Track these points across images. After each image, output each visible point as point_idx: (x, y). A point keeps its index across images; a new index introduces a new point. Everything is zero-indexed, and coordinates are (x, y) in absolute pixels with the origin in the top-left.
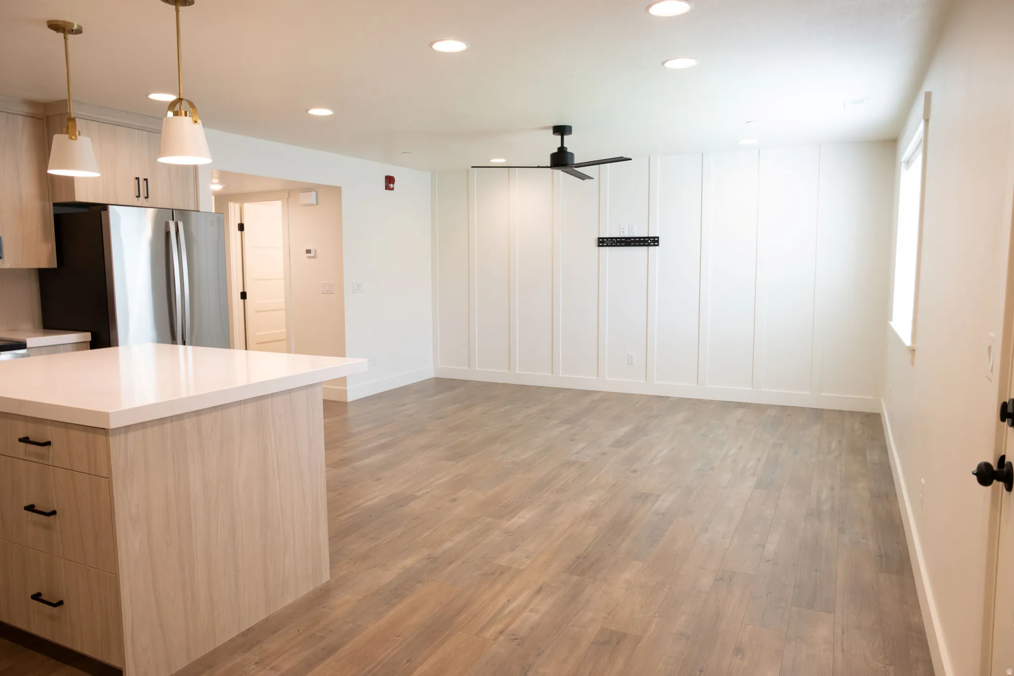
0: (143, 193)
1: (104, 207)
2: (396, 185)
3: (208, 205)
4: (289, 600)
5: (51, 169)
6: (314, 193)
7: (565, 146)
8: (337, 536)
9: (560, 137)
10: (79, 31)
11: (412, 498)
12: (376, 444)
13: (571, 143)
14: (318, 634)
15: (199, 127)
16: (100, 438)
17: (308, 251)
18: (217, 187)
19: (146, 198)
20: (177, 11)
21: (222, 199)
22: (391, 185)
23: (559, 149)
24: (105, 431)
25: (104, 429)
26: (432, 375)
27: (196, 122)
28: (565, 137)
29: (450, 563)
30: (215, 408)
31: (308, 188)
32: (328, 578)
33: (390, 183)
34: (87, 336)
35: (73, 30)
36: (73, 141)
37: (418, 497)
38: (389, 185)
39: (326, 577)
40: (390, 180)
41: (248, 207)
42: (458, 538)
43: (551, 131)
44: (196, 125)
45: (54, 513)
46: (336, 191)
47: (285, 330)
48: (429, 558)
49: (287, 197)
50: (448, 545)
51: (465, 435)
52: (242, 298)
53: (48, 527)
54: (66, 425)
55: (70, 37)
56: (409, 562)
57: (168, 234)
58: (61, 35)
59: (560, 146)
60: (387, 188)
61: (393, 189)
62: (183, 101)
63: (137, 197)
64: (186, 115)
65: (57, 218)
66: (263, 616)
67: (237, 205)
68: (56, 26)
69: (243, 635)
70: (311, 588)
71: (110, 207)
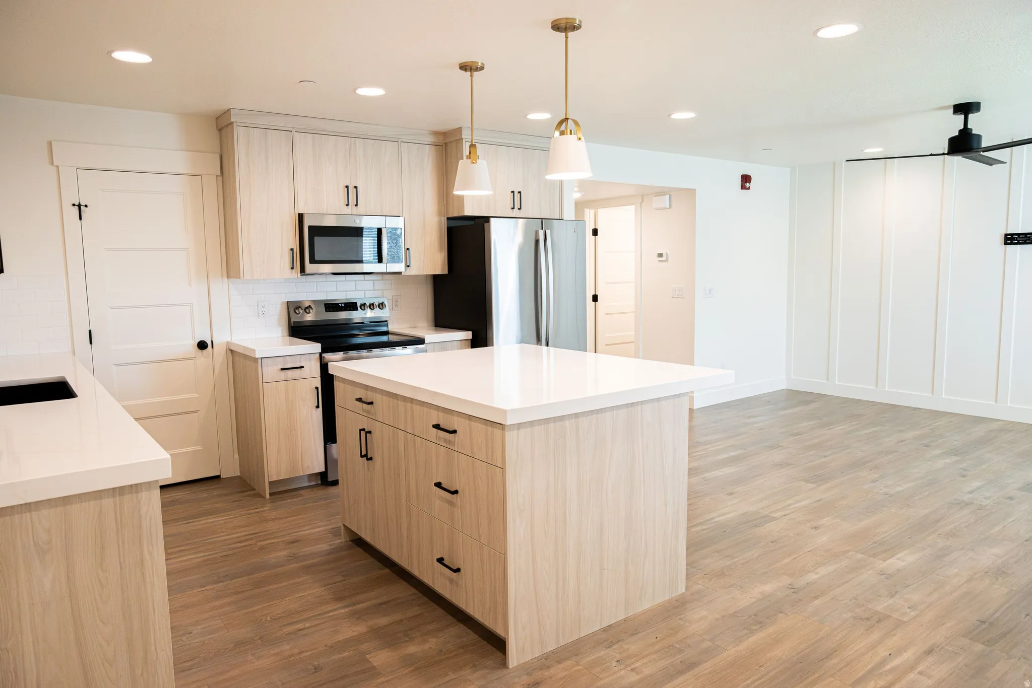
0: (517, 206)
1: (487, 219)
2: (752, 184)
3: (569, 213)
4: (646, 605)
5: (457, 190)
6: (667, 196)
7: (969, 127)
8: (694, 546)
9: (962, 117)
10: (482, 68)
11: (767, 519)
12: (725, 456)
13: (976, 123)
14: (677, 645)
15: (582, 144)
16: (498, 432)
17: (660, 255)
18: (577, 195)
19: (519, 209)
20: (567, 38)
21: (580, 206)
22: (747, 185)
23: (960, 131)
24: (502, 426)
25: (501, 424)
26: (783, 386)
27: (580, 139)
28: (970, 116)
29: (816, 598)
30: (592, 412)
31: (661, 192)
32: (684, 590)
33: (746, 182)
34: (467, 335)
35: (477, 68)
36: (474, 164)
37: (775, 519)
38: (746, 184)
39: (682, 589)
40: (746, 179)
41: (602, 212)
42: (823, 571)
43: (952, 110)
44: (580, 142)
45: (456, 492)
46: (692, 192)
47: (634, 333)
48: (791, 587)
49: (641, 201)
50: (812, 577)
51: (825, 457)
52: (593, 301)
53: (451, 503)
54: (470, 417)
55: (475, 74)
56: (768, 588)
57: (537, 242)
58: (469, 73)
59: (962, 127)
60: (743, 187)
61: (749, 189)
62: (569, 120)
63: (512, 209)
64: (571, 134)
65: (450, 231)
66: (622, 617)
67: (592, 212)
68: (464, 67)
69: (604, 630)
70: (667, 598)
71: (492, 220)
